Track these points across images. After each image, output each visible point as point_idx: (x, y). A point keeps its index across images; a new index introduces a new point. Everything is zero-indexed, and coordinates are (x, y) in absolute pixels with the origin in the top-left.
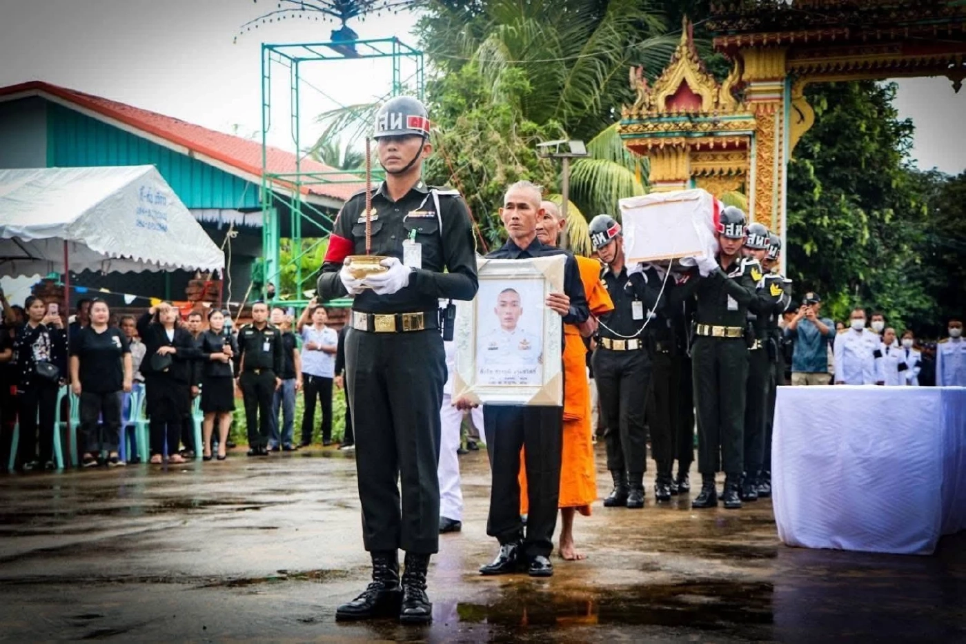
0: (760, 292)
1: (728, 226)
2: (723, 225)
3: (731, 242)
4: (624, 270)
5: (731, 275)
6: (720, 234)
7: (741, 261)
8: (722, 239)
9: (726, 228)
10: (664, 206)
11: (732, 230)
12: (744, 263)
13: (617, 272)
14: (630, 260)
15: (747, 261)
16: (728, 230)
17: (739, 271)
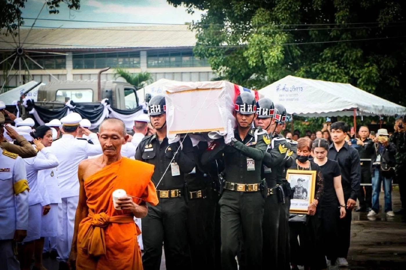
0: (272, 151)
1: (241, 106)
2: (239, 106)
3: (244, 118)
4: (166, 140)
5: (248, 144)
6: (236, 112)
7: (253, 133)
8: (238, 116)
9: (240, 107)
10: (196, 92)
11: (244, 108)
12: (256, 134)
13: (161, 139)
14: (171, 132)
15: (259, 132)
16: (241, 109)
17: (253, 140)
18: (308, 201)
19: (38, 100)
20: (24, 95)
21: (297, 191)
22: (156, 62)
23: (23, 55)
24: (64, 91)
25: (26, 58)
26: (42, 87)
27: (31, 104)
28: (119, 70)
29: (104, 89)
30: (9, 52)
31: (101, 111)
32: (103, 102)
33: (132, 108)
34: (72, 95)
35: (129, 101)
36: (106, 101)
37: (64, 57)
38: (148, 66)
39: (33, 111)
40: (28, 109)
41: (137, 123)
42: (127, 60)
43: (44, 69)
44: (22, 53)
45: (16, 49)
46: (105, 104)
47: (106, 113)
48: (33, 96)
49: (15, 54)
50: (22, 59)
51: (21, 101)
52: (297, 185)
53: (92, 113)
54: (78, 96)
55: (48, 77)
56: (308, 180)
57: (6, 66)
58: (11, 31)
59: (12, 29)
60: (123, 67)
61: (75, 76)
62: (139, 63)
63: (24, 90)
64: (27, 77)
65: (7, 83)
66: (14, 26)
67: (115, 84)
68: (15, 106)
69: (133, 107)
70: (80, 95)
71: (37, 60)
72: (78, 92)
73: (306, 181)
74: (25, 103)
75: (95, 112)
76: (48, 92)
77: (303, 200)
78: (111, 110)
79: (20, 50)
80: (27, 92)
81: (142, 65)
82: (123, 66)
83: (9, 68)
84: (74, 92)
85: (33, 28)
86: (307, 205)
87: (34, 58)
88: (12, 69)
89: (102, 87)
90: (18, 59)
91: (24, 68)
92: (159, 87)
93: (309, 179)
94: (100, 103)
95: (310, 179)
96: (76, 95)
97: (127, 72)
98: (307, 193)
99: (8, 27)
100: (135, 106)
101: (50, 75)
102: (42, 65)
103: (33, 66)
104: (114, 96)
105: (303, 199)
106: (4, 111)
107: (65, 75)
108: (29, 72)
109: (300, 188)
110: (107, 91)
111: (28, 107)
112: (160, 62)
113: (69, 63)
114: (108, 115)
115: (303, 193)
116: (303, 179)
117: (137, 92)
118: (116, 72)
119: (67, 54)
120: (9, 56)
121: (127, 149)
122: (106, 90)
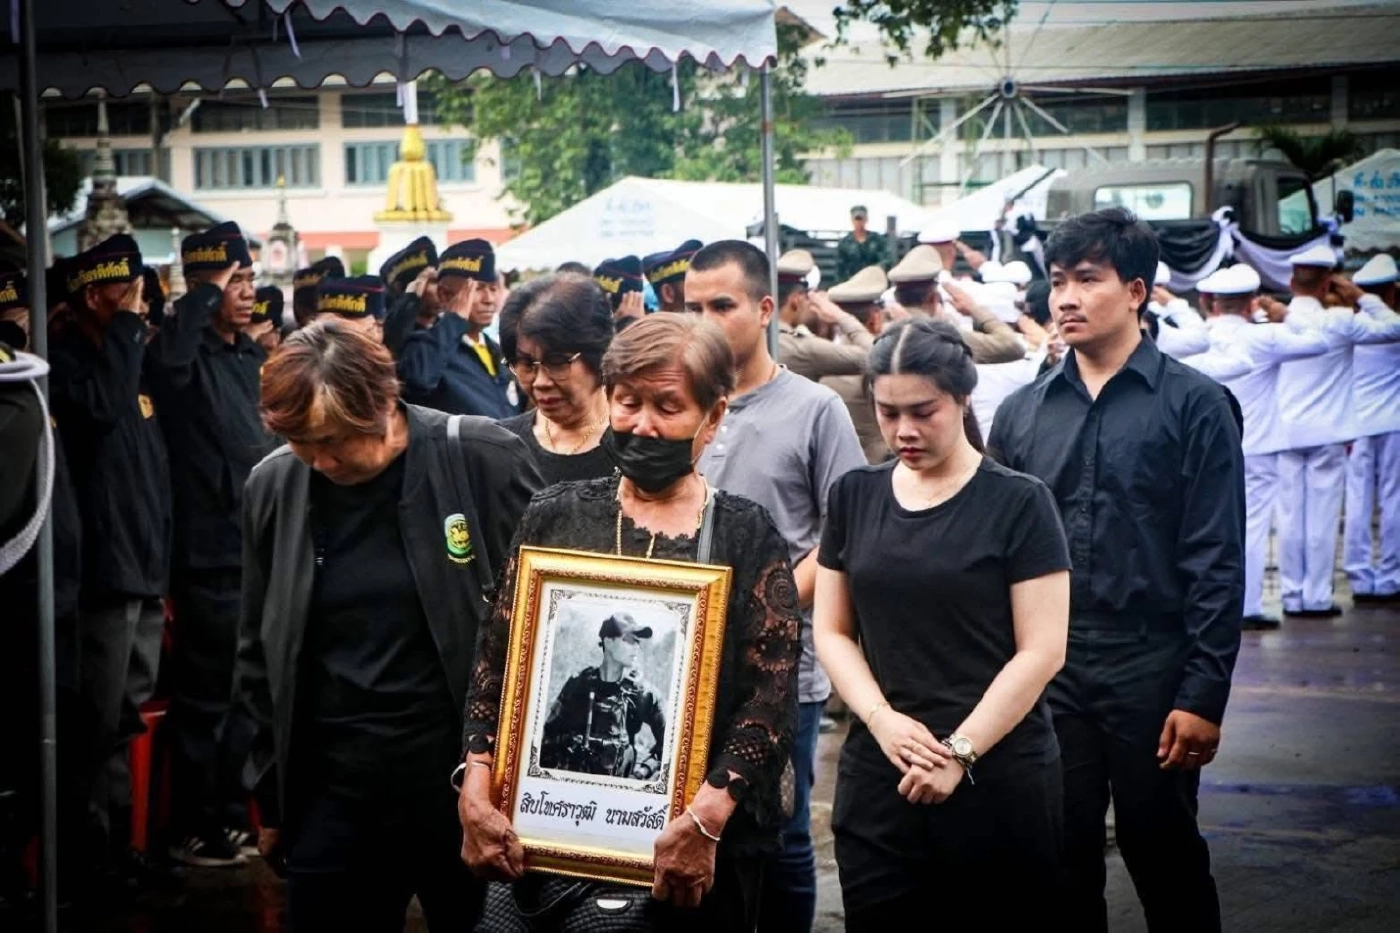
18: (661, 791)
19: (1049, 215)
20: (1010, 203)
21: (598, 712)
22: (1376, 104)
23: (1017, 98)
24: (1115, 190)
25: (1024, 107)
26: (1058, 181)
27: (1027, 227)
28: (1269, 128)
29: (1221, 181)
30: (981, 92)
31: (1212, 242)
32: (1218, 215)
33: (1297, 229)
34: (1136, 198)
35: (1291, 211)
36: (1227, 215)
37: (1123, 101)
38: (1353, 116)
39: (1032, 245)
40: (1019, 241)
41: (1301, 271)
42: (1293, 100)
43: (1070, 134)
44: (1012, 95)
45: (999, 85)
46: (1224, 223)
47: (1225, 245)
48: (1036, 207)
49: (995, 96)
50: (1013, 110)
51: (1002, 221)
52: (597, 664)
53: (1188, 248)
54: (1154, 203)
55: (1080, 154)
56: (672, 635)
57: (975, 129)
58: (984, 37)
59: (988, 31)
60: (1282, 122)
61: (1151, 149)
62: (1327, 108)
63: (1012, 190)
64: (1025, 157)
65: (977, 172)
66: (994, 24)
67: (1252, 168)
68: (987, 234)
69: (1303, 227)
70: (1158, 200)
71: (1052, 110)
72: (1152, 192)
73: (657, 637)
74: (1011, 227)
75: (1195, 244)
76: (1073, 195)
77: (630, 781)
78: (1239, 235)
79: (1009, 87)
80: (1020, 196)
81: (1334, 113)
82: (1283, 119)
83: (980, 134)
84: (1143, 192)
85: (1044, 26)
86: (655, 822)
87: (1044, 106)
88: (989, 138)
89: (1216, 176)
90: (1003, 109)
91: (1017, 132)
92: (1377, 172)
93: (680, 627)
94: (1210, 220)
95: (684, 632)
96: (1148, 199)
97: (1291, 134)
98: (658, 730)
99: (979, 26)
100: (1308, 226)
101: (1084, 151)
102: (1064, 123)
103: (1042, 128)
104: (1248, 201)
105: (628, 772)
106: (954, 245)
107: (1125, 148)
108: (1030, 144)
109: (614, 688)
110: (1229, 187)
111: (1021, 233)
112: (1386, 103)
113: (1137, 117)
114: (1231, 252)
115: (633, 729)
116: (640, 625)
117: (1316, 187)
118: (1259, 135)
119: (1129, 92)
120: (981, 101)
121: (1273, 343)
122: (1225, 184)
